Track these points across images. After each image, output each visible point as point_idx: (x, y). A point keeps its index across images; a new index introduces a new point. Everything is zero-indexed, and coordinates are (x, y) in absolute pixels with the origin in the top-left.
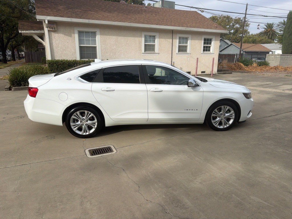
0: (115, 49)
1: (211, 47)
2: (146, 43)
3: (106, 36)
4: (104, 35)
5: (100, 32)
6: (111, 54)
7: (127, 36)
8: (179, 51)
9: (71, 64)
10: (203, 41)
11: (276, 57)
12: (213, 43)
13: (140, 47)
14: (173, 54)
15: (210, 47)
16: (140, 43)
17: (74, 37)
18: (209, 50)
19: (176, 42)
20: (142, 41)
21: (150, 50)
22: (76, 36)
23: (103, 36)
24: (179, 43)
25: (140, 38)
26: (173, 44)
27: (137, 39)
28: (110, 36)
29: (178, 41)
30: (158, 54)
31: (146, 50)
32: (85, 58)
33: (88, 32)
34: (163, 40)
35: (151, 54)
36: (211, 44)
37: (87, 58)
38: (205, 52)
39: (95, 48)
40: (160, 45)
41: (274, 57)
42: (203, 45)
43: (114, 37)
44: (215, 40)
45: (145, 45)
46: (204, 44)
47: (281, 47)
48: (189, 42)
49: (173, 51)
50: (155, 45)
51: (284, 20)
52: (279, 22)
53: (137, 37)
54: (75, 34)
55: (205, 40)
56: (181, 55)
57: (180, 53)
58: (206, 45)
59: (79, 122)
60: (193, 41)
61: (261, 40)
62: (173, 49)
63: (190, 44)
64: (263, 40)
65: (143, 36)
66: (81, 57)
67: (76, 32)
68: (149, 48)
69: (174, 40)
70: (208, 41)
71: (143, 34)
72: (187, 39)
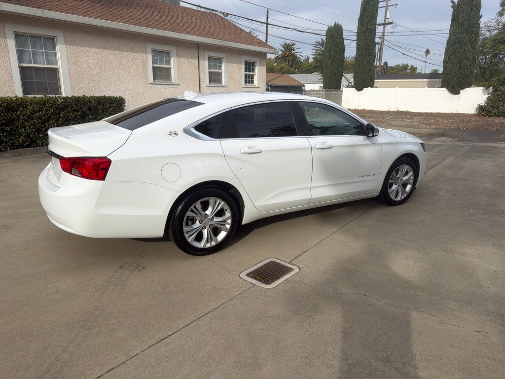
0: (97, 73)
1: (255, 76)
2: (156, 65)
3: (78, 48)
4: (73, 45)
5: (64, 38)
6: (91, 85)
7: (119, 50)
8: (210, 82)
9: (13, 107)
10: (243, 66)
11: (320, 94)
12: (257, 69)
13: (145, 72)
14: (202, 86)
15: (253, 76)
16: (145, 64)
17: (6, 46)
18: (252, 82)
19: (205, 65)
20: (146, 60)
21: (162, 78)
22: (11, 43)
23: (71, 47)
24: (210, 67)
25: (145, 55)
26: (200, 68)
27: (139, 56)
28: (87, 48)
29: (207, 63)
30: (177, 86)
31: (155, 77)
32: (33, 93)
33: (38, 37)
34: (183, 60)
35: (166, 86)
36: (254, 72)
37: (38, 93)
38: (247, 84)
39: (55, 71)
40: (179, 68)
41: (317, 94)
42: (244, 73)
43: (95, 50)
44: (260, 65)
45: (154, 68)
46: (245, 71)
47: (321, 79)
48: (223, 66)
49: (201, 81)
50: (170, 68)
51: (322, 39)
52: (316, 42)
53: (139, 52)
54: (8, 40)
55: (246, 63)
56: (214, 88)
57: (212, 85)
58: (247, 73)
59: (197, 222)
60: (229, 64)
61: (281, 68)
62: (201, 78)
63: (225, 69)
64: (283, 68)
65: (149, 51)
66: (26, 91)
67: (10, 34)
68: (161, 74)
69: (201, 61)
70: (250, 67)
71: (150, 47)
72: (220, 60)
